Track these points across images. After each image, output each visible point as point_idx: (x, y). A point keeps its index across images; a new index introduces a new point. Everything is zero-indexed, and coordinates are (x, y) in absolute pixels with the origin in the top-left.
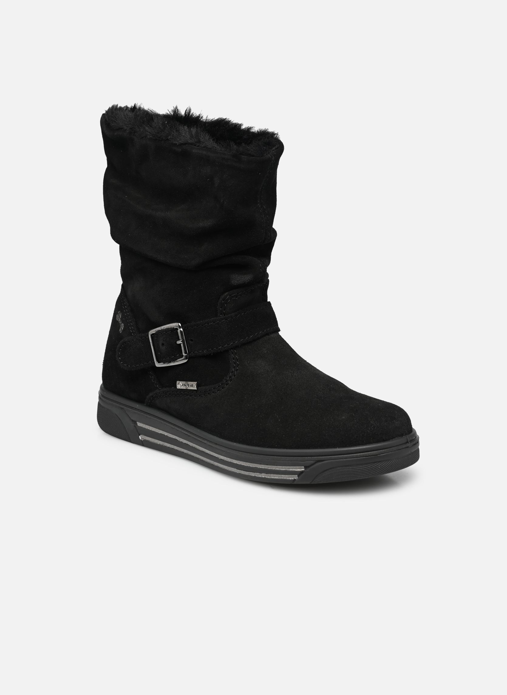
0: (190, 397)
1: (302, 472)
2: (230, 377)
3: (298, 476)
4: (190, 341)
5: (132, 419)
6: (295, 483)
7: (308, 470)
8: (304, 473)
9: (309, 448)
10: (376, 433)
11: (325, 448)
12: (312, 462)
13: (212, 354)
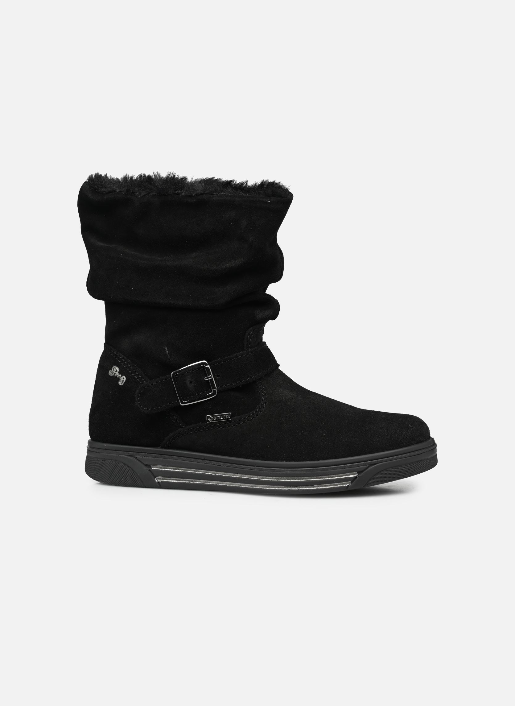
0: (223, 428)
1: (355, 478)
2: (262, 405)
3: (352, 482)
4: (217, 377)
5: (145, 463)
6: (349, 489)
7: (362, 474)
8: (357, 478)
9: (360, 455)
10: (416, 435)
11: (374, 453)
12: (366, 466)
13: (241, 386)
